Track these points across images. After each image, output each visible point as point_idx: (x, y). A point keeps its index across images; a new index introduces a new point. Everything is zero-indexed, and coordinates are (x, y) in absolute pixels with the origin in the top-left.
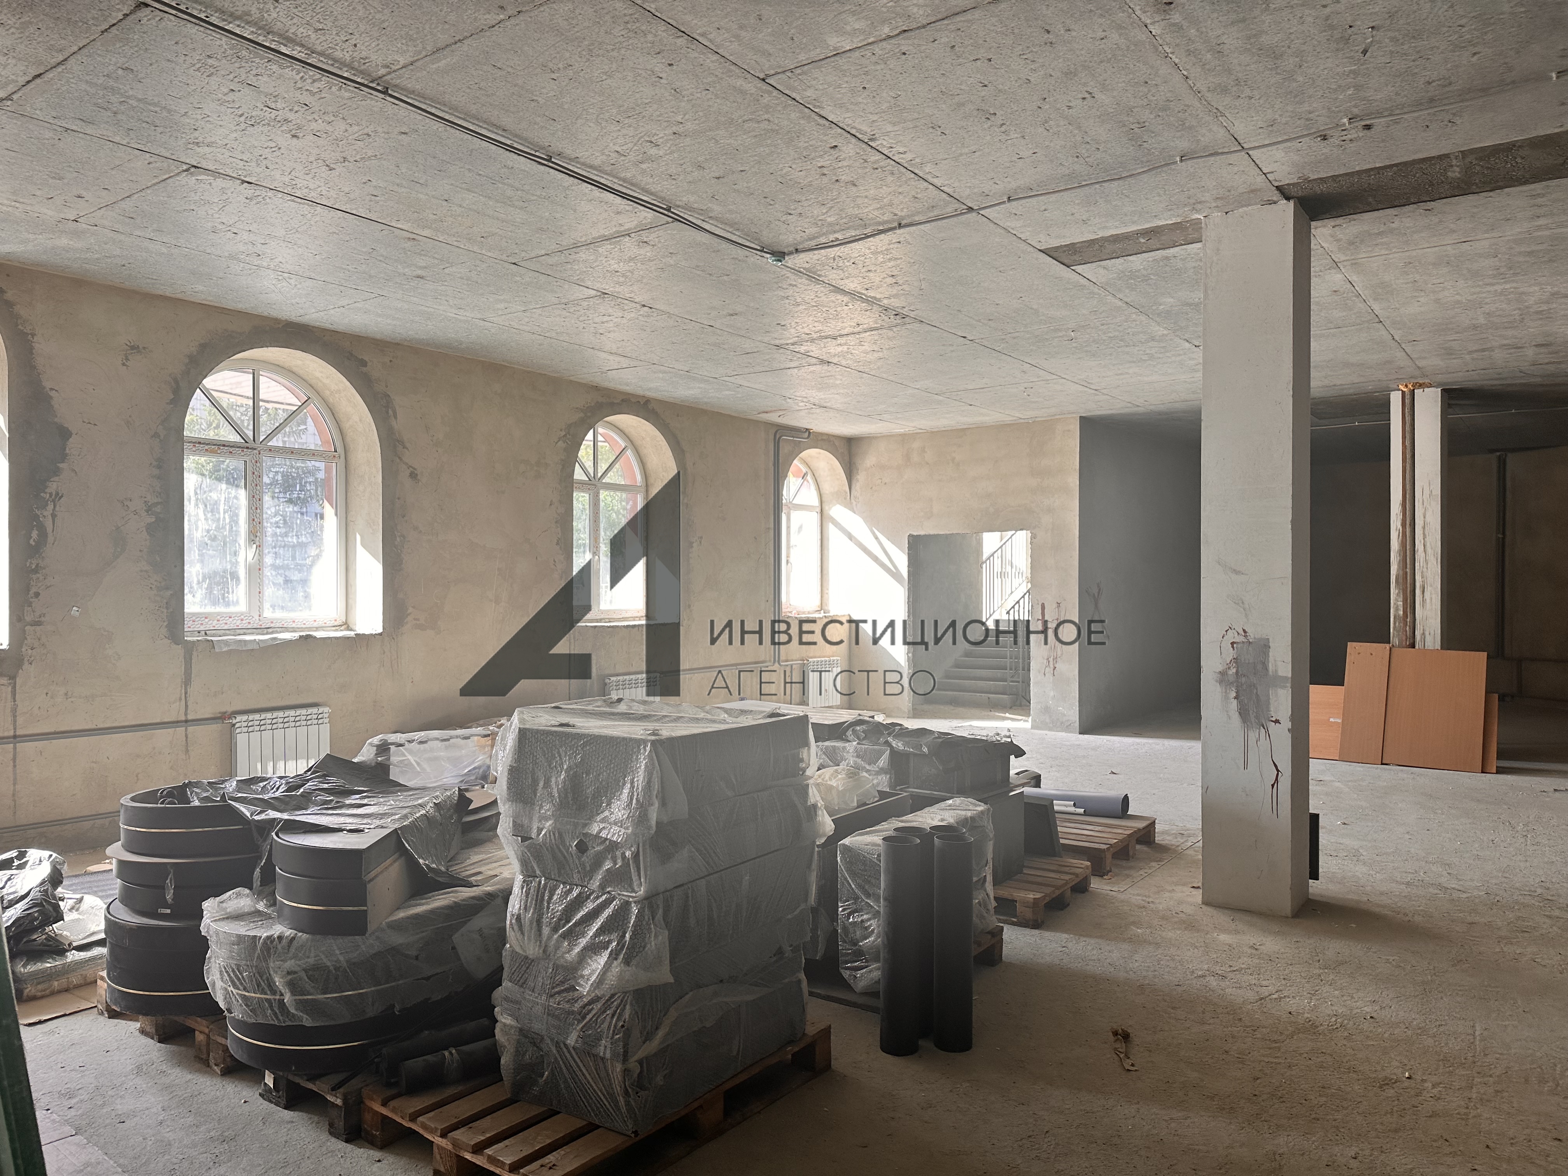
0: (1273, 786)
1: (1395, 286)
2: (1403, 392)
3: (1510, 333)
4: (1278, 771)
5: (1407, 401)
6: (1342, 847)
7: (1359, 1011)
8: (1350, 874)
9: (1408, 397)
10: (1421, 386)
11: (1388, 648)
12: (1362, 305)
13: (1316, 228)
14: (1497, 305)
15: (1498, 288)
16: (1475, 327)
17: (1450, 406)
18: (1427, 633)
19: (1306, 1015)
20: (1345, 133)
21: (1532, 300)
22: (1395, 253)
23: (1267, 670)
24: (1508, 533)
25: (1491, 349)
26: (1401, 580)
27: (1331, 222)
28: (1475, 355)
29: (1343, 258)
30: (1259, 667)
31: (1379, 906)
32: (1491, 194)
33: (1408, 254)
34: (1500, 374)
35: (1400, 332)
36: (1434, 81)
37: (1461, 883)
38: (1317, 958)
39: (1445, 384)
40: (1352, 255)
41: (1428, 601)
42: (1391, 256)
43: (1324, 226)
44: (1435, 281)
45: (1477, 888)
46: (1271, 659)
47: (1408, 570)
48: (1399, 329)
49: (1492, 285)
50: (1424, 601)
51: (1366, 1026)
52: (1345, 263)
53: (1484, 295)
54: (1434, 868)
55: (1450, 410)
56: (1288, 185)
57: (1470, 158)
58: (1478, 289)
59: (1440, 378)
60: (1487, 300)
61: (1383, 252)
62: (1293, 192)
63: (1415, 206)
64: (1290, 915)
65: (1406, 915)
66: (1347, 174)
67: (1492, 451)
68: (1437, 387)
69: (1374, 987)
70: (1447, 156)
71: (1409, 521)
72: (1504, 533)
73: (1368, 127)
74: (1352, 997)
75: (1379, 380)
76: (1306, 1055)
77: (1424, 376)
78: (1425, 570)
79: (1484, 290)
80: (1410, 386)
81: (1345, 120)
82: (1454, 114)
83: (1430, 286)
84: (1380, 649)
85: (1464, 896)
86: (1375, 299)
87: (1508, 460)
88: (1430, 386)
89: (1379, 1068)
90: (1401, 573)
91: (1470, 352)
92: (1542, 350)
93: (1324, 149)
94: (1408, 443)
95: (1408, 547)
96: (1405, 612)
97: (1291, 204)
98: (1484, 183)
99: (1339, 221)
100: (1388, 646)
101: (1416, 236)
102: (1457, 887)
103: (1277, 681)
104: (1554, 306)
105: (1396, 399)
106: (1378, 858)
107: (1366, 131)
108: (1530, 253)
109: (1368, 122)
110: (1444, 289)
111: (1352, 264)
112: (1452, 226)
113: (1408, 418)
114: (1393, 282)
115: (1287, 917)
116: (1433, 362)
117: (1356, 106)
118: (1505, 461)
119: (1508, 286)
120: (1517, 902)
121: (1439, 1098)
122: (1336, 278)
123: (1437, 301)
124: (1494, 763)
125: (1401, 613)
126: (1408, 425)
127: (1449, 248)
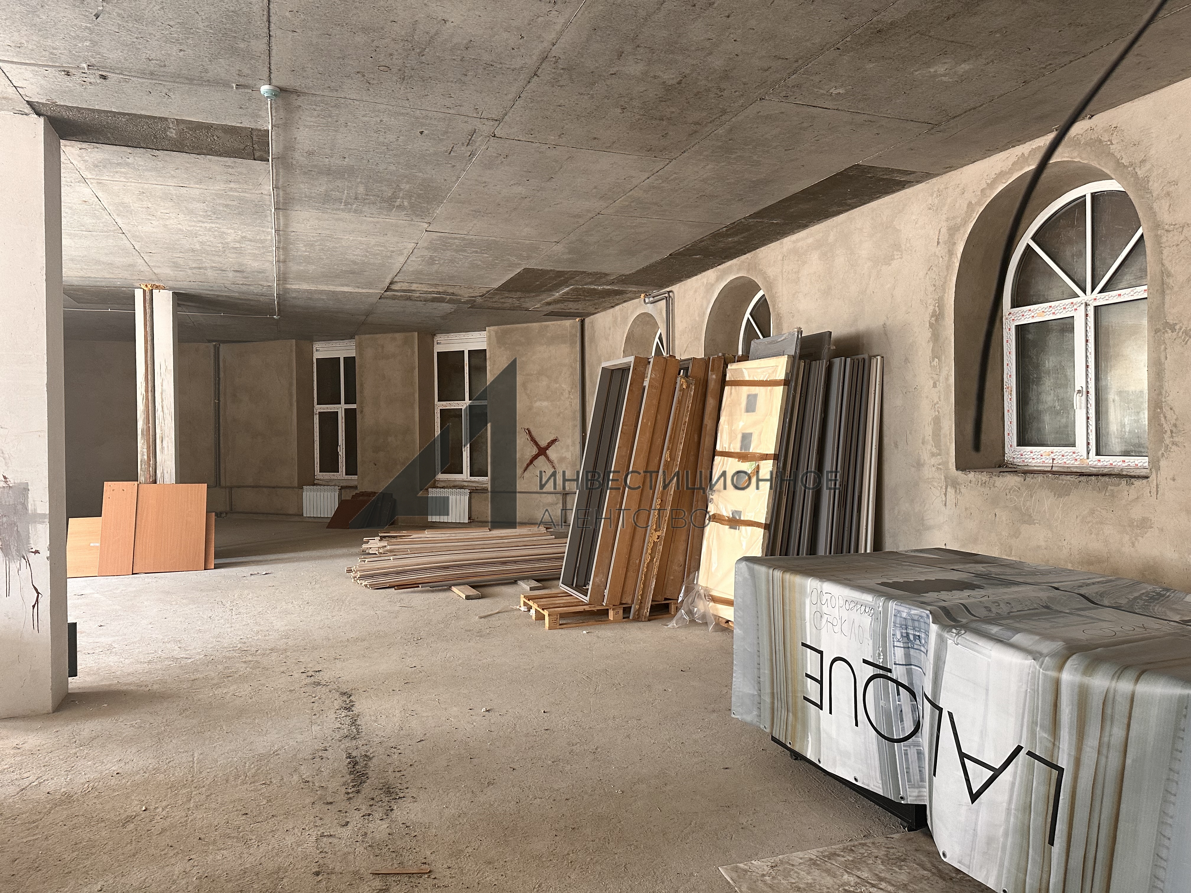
0: (34, 606)
1: (132, 208)
2: (144, 291)
3: (217, 259)
4: (38, 593)
5: (148, 298)
6: (98, 644)
7: (107, 772)
8: (104, 665)
9: (148, 294)
10: (157, 287)
11: (136, 485)
12: (108, 217)
13: (65, 146)
14: (207, 238)
15: (208, 226)
16: (193, 251)
17: (179, 305)
18: (165, 472)
19: (63, 790)
20: (85, 75)
21: (229, 239)
22: (131, 182)
23: (27, 509)
24: (221, 399)
25: (205, 268)
26: (145, 433)
27: (79, 145)
28: (194, 271)
29: (89, 176)
30: (19, 507)
31: (126, 684)
32: (198, 156)
33: (142, 185)
34: (212, 287)
35: (140, 244)
36: (152, 59)
37: (188, 652)
38: (74, 740)
39: (175, 288)
40: (97, 175)
41: (166, 448)
42: (128, 184)
43: (73, 147)
44: (163, 211)
45: (199, 654)
46: (30, 500)
47: (150, 425)
48: (138, 242)
49: (203, 222)
50: (163, 448)
51: (113, 782)
52: (92, 181)
53: (198, 229)
54: (169, 646)
55: (180, 309)
56: (37, 102)
57: (181, 126)
58: (193, 224)
59: (171, 284)
60: (200, 233)
61: (122, 179)
62: (43, 110)
63: (144, 150)
64: (51, 711)
65: (146, 686)
66: (89, 109)
67: (210, 341)
68: (169, 290)
69: (121, 748)
70: (166, 119)
71: (151, 388)
72: (219, 400)
73: (104, 77)
74: (103, 763)
75: (125, 279)
76: (60, 824)
77: (159, 280)
78: (163, 425)
79: (198, 225)
80: (149, 286)
81: (85, 66)
82: (169, 90)
83: (159, 213)
84: (131, 486)
85: (190, 661)
86: (118, 215)
87: (221, 349)
88: (164, 288)
89: (122, 811)
90: (145, 427)
91: (191, 268)
92: (238, 274)
93: (67, 83)
94: (148, 329)
95: (150, 408)
96: (149, 457)
97: (42, 120)
98: (193, 147)
99: (85, 145)
100: (136, 483)
101: (146, 173)
102: (185, 656)
103: (36, 518)
104: (244, 246)
105: (139, 295)
106: (127, 647)
107: (101, 80)
108: (227, 206)
109: (104, 74)
110: (170, 218)
111: (97, 182)
112: (173, 172)
113: (148, 311)
114: (131, 204)
115: (49, 714)
116: (166, 271)
117: (92, 56)
118: (218, 348)
119: (213, 225)
120: (225, 657)
121: (167, 817)
122: (85, 191)
123: (165, 226)
124: (212, 562)
125: (146, 457)
126: (148, 315)
127: (171, 188)
